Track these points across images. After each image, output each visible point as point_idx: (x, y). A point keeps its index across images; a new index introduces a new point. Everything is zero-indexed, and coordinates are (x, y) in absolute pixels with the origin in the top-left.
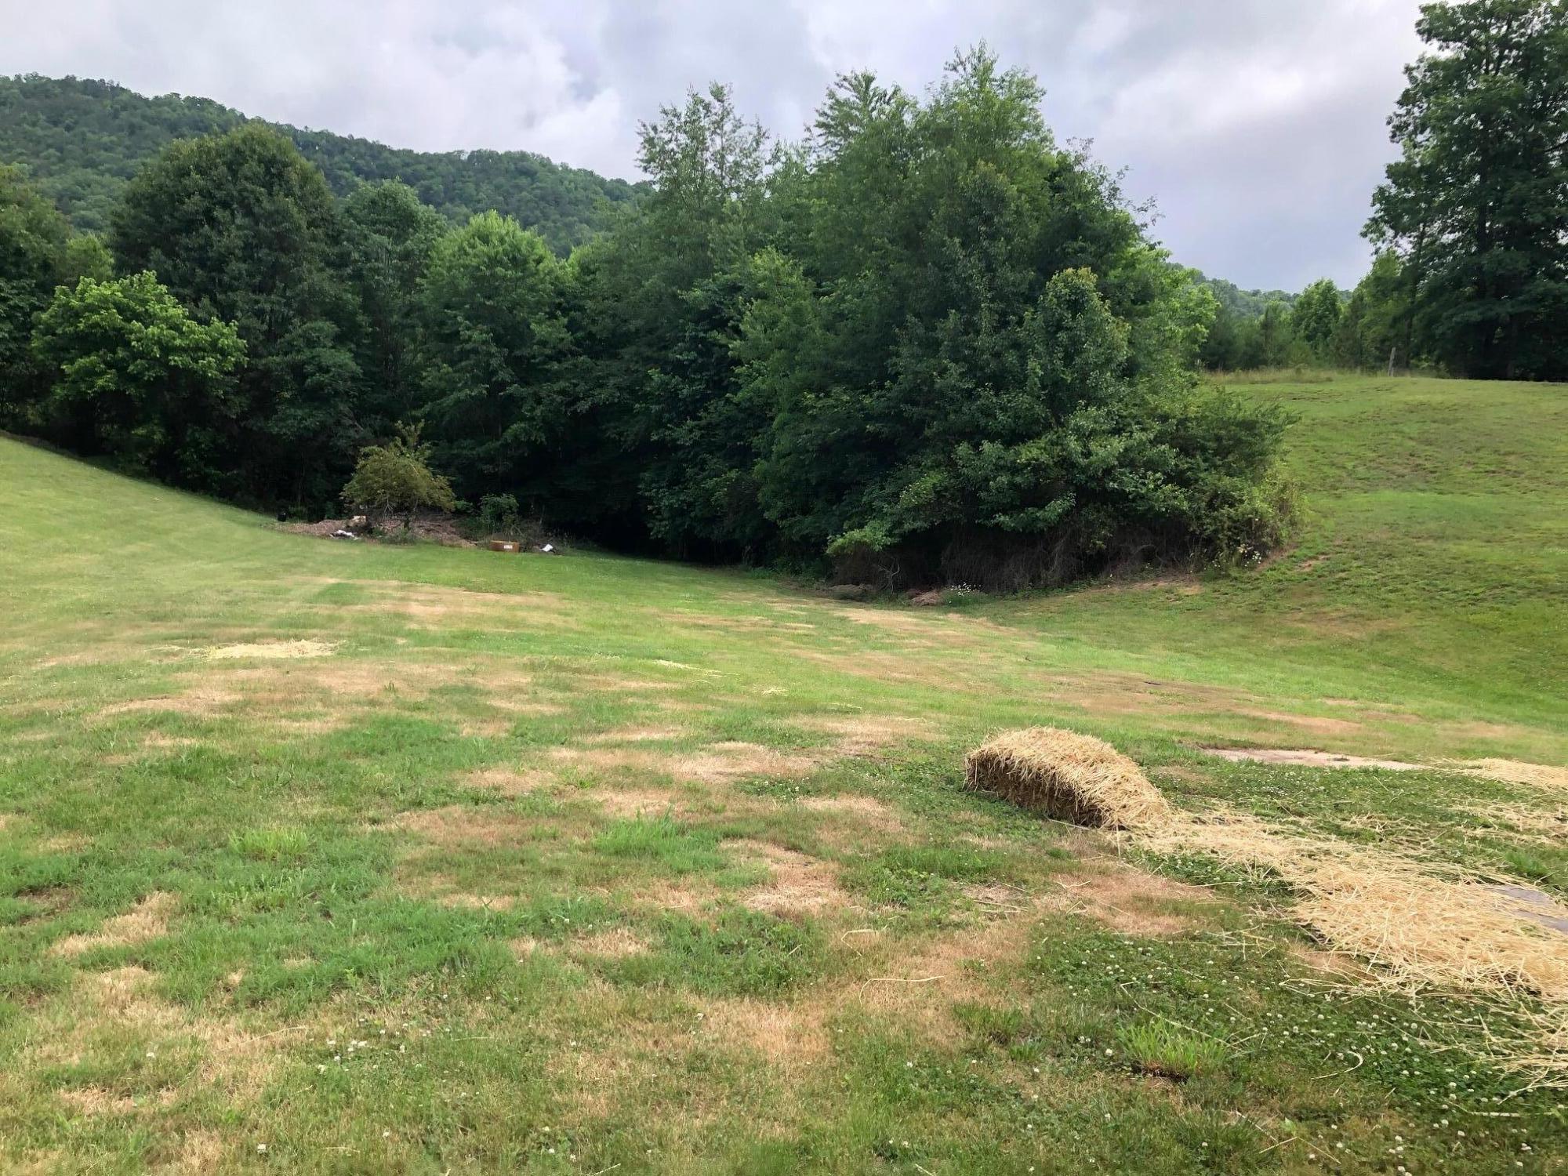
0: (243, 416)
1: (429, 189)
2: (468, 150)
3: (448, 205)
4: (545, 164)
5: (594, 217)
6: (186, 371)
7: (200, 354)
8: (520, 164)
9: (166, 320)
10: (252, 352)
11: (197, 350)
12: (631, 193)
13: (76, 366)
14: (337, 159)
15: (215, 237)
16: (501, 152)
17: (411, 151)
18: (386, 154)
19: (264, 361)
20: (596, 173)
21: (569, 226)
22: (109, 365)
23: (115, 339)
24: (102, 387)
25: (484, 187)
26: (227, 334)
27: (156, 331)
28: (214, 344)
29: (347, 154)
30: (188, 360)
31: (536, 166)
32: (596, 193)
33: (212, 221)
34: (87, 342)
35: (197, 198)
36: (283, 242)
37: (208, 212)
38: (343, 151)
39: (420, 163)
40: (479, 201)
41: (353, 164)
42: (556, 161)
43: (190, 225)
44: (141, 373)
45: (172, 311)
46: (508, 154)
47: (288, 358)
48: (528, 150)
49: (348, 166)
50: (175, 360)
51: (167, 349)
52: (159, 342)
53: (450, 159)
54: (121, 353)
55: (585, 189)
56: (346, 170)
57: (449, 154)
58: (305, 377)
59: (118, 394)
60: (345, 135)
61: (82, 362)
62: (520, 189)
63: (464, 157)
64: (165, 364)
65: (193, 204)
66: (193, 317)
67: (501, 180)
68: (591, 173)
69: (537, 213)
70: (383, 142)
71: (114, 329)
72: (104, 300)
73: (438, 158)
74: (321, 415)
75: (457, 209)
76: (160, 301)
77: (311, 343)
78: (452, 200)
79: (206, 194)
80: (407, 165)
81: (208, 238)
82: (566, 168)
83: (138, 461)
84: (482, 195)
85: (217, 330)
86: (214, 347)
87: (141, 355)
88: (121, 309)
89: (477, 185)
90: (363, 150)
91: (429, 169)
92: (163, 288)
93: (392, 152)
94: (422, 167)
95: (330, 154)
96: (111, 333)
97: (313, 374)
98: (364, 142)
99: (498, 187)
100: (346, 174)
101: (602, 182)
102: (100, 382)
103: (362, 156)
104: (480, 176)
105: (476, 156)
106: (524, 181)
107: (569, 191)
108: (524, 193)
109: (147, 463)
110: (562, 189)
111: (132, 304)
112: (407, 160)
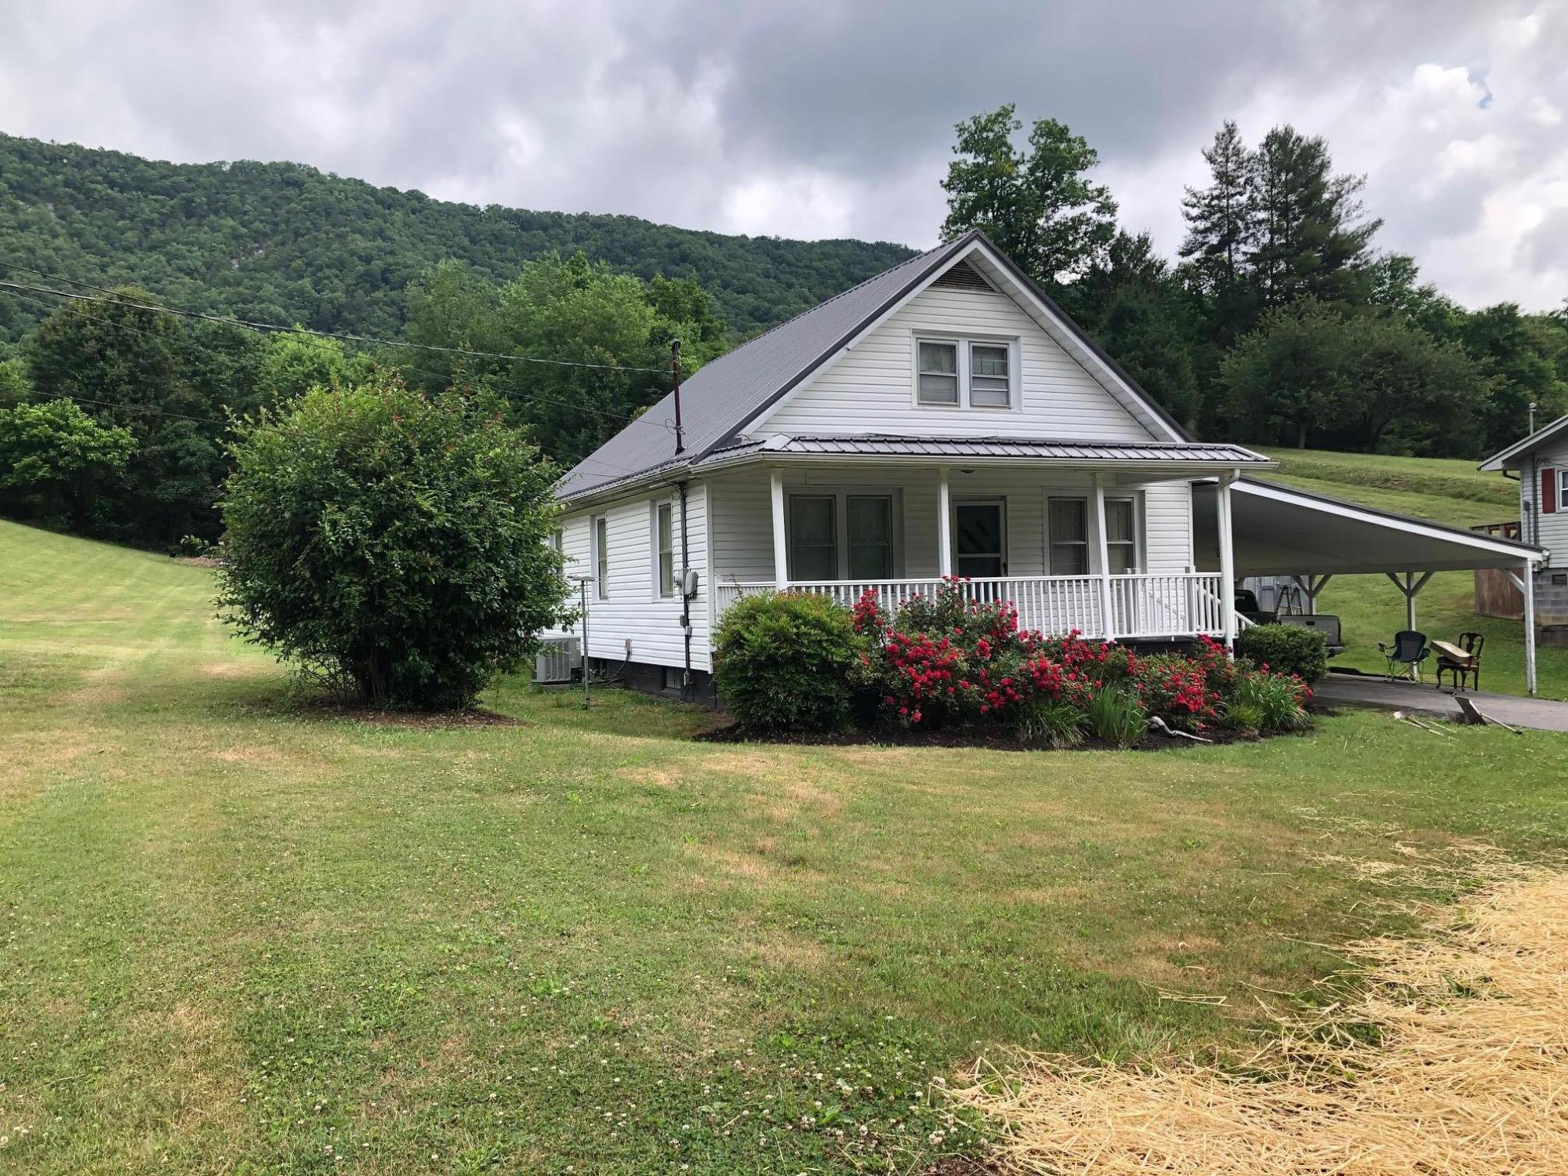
0: (135, 488)
1: (190, 201)
2: (230, 161)
3: (212, 217)
4: (313, 173)
5: (367, 226)
6: (100, 464)
7: (107, 450)
8: (286, 175)
9: (83, 429)
10: (142, 446)
11: (104, 448)
12: (404, 200)
13: (23, 463)
14: (87, 173)
15: (107, 367)
16: (265, 162)
17: (168, 163)
18: (141, 166)
19: (148, 450)
20: (367, 181)
21: (341, 237)
22: (45, 461)
23: (49, 443)
24: (42, 477)
25: (250, 198)
26: (124, 435)
27: (77, 437)
28: (116, 444)
29: (98, 167)
30: (99, 455)
31: (303, 177)
32: (367, 202)
33: (104, 357)
34: (28, 447)
35: (93, 343)
36: (156, 369)
37: (101, 352)
38: (94, 164)
39: (179, 175)
40: (245, 213)
41: (105, 177)
42: (324, 171)
43: (90, 360)
44: (67, 466)
45: (86, 423)
46: (273, 165)
47: (166, 447)
48: (294, 161)
49: (100, 178)
50: (92, 455)
51: (85, 449)
52: (79, 445)
53: (212, 170)
54: (52, 453)
55: (356, 199)
56: (98, 183)
57: (210, 165)
58: (179, 459)
59: (52, 480)
60: (96, 148)
61: (27, 460)
62: (289, 200)
63: (226, 168)
64: (84, 458)
65: (91, 347)
66: (99, 426)
67: (268, 191)
68: (361, 182)
69: (308, 224)
70: (136, 154)
71: (46, 437)
72: (39, 419)
73: (199, 170)
74: (191, 484)
75: (222, 222)
76: (76, 416)
77: (180, 436)
78: (216, 212)
79: (99, 339)
80: (164, 177)
81: (103, 370)
82: (333, 176)
83: (62, 522)
84: (247, 207)
85: (117, 434)
86: (116, 445)
87: (66, 454)
88: (50, 423)
89: (242, 196)
90: (115, 162)
91: (190, 181)
92: (77, 407)
93: (147, 164)
94: (181, 179)
95: (78, 165)
96: (44, 440)
97: (184, 457)
98: (116, 154)
99: (264, 199)
100: (99, 187)
101: (373, 191)
102: (40, 473)
103: (115, 168)
104: (244, 187)
105: (240, 167)
106: (291, 192)
107: (339, 201)
108: (293, 205)
109: (68, 523)
110: (332, 199)
111: (57, 419)
112: (164, 172)
